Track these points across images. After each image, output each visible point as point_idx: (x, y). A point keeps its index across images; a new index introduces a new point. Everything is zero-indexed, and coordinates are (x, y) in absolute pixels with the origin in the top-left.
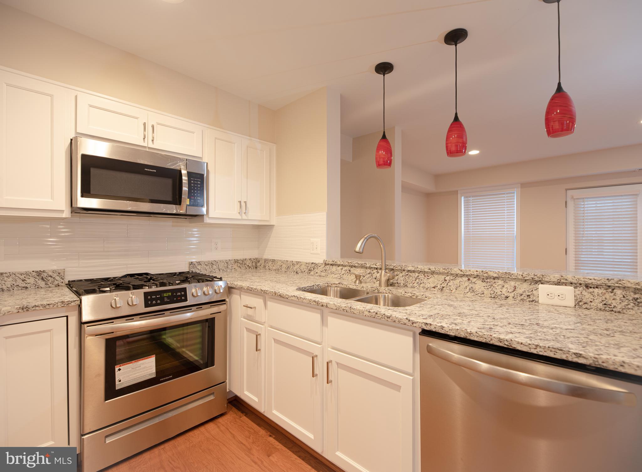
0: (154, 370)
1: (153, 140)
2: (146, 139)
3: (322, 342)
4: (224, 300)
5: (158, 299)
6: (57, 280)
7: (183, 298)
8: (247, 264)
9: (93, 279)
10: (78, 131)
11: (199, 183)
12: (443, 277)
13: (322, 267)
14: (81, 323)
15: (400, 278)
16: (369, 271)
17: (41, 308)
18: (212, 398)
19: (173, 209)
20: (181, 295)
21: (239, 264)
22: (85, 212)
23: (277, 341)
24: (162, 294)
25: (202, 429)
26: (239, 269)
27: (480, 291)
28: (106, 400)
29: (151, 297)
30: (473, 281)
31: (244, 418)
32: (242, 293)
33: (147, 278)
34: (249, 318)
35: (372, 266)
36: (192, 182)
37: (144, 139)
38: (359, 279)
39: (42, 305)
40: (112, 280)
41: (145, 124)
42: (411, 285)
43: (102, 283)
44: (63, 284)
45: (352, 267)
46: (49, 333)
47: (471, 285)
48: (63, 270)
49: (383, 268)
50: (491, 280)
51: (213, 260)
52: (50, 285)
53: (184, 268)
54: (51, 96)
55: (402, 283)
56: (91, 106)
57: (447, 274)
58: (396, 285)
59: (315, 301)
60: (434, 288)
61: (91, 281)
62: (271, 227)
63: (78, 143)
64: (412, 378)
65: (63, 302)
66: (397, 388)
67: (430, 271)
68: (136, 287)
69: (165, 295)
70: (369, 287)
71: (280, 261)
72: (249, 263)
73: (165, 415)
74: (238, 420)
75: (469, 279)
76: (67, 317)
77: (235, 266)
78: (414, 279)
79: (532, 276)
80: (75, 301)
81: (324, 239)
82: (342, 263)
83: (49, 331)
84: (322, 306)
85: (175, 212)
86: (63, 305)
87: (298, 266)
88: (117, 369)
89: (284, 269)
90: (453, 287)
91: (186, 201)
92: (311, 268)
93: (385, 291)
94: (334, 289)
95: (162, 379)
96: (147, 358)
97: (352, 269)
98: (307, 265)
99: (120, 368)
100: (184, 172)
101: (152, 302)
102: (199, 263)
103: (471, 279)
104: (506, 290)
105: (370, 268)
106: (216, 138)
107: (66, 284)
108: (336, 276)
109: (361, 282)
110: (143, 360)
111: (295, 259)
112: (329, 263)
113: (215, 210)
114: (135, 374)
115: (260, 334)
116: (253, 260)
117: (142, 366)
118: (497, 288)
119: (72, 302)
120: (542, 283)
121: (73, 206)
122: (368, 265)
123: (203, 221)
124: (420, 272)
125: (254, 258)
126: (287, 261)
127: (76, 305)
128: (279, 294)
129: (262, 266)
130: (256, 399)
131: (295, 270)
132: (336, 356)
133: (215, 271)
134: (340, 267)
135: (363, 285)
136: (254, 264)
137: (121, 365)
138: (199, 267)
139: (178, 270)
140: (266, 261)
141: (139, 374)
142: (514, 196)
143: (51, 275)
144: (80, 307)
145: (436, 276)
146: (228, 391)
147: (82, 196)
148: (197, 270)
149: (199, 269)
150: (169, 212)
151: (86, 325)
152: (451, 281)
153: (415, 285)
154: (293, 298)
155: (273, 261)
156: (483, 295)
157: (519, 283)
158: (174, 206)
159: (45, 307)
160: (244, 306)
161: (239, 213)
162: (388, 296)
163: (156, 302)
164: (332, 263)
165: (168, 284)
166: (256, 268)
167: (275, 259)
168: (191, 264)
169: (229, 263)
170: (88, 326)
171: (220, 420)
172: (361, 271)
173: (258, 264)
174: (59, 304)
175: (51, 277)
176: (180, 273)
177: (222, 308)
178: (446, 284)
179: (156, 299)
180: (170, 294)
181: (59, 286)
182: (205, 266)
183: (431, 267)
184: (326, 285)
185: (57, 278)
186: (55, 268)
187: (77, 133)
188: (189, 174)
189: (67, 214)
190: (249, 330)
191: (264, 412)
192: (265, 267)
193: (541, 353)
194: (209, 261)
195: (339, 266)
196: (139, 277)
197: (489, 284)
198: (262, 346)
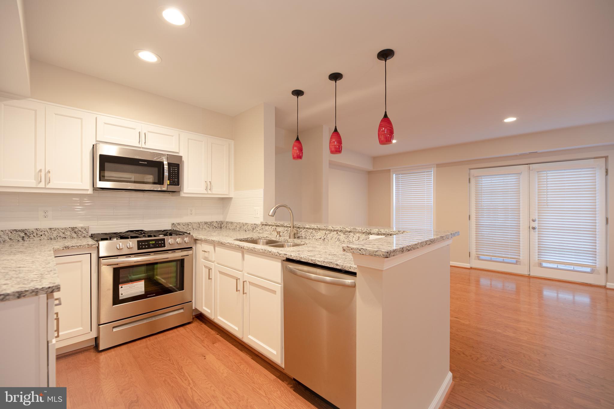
0: (143, 289)
1: (145, 143)
2: (141, 142)
3: (243, 270)
4: (191, 248)
5: (146, 245)
6: (84, 234)
7: (163, 245)
8: (214, 225)
9: (106, 233)
10: (97, 140)
11: (176, 170)
12: (325, 231)
13: (260, 226)
14: (99, 258)
15: (303, 233)
16: (286, 229)
17: (76, 248)
18: (182, 311)
19: (158, 187)
20: (160, 243)
21: (208, 225)
22: (101, 190)
23: (221, 272)
24: (149, 242)
25: (175, 330)
26: (208, 229)
27: (343, 240)
28: (113, 305)
29: (142, 244)
30: (339, 234)
31: (204, 326)
32: (202, 242)
33: (141, 233)
34: (206, 259)
35: (287, 226)
36: (171, 169)
37: (139, 142)
38: (279, 234)
39: (76, 246)
40: (119, 234)
41: (140, 133)
42: (308, 237)
43: (112, 235)
44: (88, 236)
45: (277, 226)
46: (80, 263)
47: (338, 237)
48: (88, 227)
49: (292, 227)
50: (348, 233)
51: (189, 222)
52: (80, 236)
53: (168, 227)
54: (81, 119)
55: (304, 236)
56: (105, 123)
57: (327, 230)
58: (301, 237)
59: (238, 245)
60: (320, 239)
61: (106, 234)
62: (230, 199)
63: (97, 148)
64: (280, 286)
65: (88, 245)
66: (274, 292)
67: (317, 228)
68: (132, 237)
69: (151, 243)
70: (283, 239)
71: (236, 222)
72: (216, 225)
73: (150, 318)
74: (199, 326)
75: (337, 233)
76: (91, 254)
77: (205, 226)
78: (310, 234)
79: (366, 230)
80: (95, 244)
81: (262, 207)
82: (271, 224)
83: (80, 261)
84: (241, 248)
85: (159, 189)
86: (88, 246)
87: (246, 226)
88: (120, 287)
89: (238, 229)
90: (329, 238)
91: (167, 182)
92: (254, 227)
93: (291, 241)
94: (262, 241)
95: (149, 296)
96: (139, 282)
97: (277, 228)
98: (252, 225)
99: (122, 286)
100: (165, 163)
101: (142, 247)
102: (179, 224)
103: (338, 232)
104: (355, 239)
105: (287, 227)
106: (189, 139)
107: (90, 236)
108: (268, 233)
109: (280, 236)
110: (136, 282)
111: (244, 222)
112: (264, 224)
113: (188, 188)
114: (131, 291)
115: (211, 269)
116: (219, 222)
117: (136, 286)
118: (351, 238)
119: (93, 245)
120: (371, 235)
121: (94, 187)
122: (285, 225)
123: (179, 195)
124: (313, 229)
125: (220, 221)
126: (240, 223)
127: (96, 247)
128: (221, 242)
129: (225, 226)
130: (209, 311)
131: (244, 229)
132: (249, 278)
133: (190, 230)
134: (271, 227)
135: (280, 238)
136: (219, 225)
137: (123, 284)
138: (179, 227)
139: (163, 229)
140: (227, 222)
141: (134, 291)
142: (431, 174)
143: (81, 230)
144: (98, 247)
145: (321, 231)
146: (194, 308)
147: (100, 180)
148: (177, 229)
149: (179, 228)
150: (155, 190)
151: (102, 259)
152: (329, 235)
153: (311, 237)
154: (228, 244)
155: (232, 223)
156: (344, 243)
157: (360, 235)
158: (159, 185)
159: (78, 247)
160: (203, 251)
161: (206, 189)
162: (290, 244)
163: (145, 247)
164: (266, 224)
165: (153, 236)
166: (221, 228)
167: (233, 221)
168: (173, 225)
169: (201, 224)
170: (103, 260)
171: (188, 326)
172: (282, 229)
173: (222, 225)
174: (86, 245)
175: (80, 231)
176: (164, 230)
177: (190, 252)
178: (326, 236)
179: (145, 245)
180: (154, 242)
181: (85, 237)
182: (183, 226)
183: (318, 226)
184: (258, 238)
185: (84, 232)
186: (82, 225)
187: (97, 141)
188: (169, 164)
189: (90, 192)
190: (206, 267)
191: (214, 319)
192: (226, 227)
193: (325, 265)
194: (186, 223)
195: (270, 225)
196: (136, 232)
197: (347, 236)
198: (213, 276)
